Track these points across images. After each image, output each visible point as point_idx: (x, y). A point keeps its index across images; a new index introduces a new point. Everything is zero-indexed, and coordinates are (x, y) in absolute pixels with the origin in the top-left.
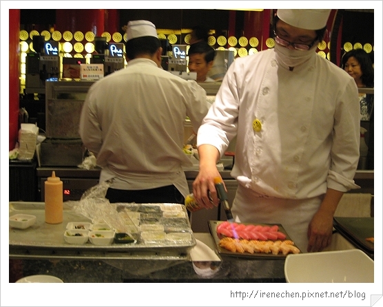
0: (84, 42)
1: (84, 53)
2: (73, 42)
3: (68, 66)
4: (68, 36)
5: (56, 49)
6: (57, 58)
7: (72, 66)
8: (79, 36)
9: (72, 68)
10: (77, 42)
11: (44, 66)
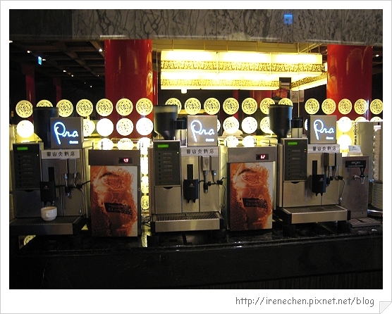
0: (134, 117)
1: (134, 136)
2: (115, 117)
3: (101, 169)
4: (105, 106)
5: (75, 134)
6: (77, 152)
7: (110, 169)
8: (124, 106)
9: (110, 174)
10: (121, 117)
11: (51, 170)
